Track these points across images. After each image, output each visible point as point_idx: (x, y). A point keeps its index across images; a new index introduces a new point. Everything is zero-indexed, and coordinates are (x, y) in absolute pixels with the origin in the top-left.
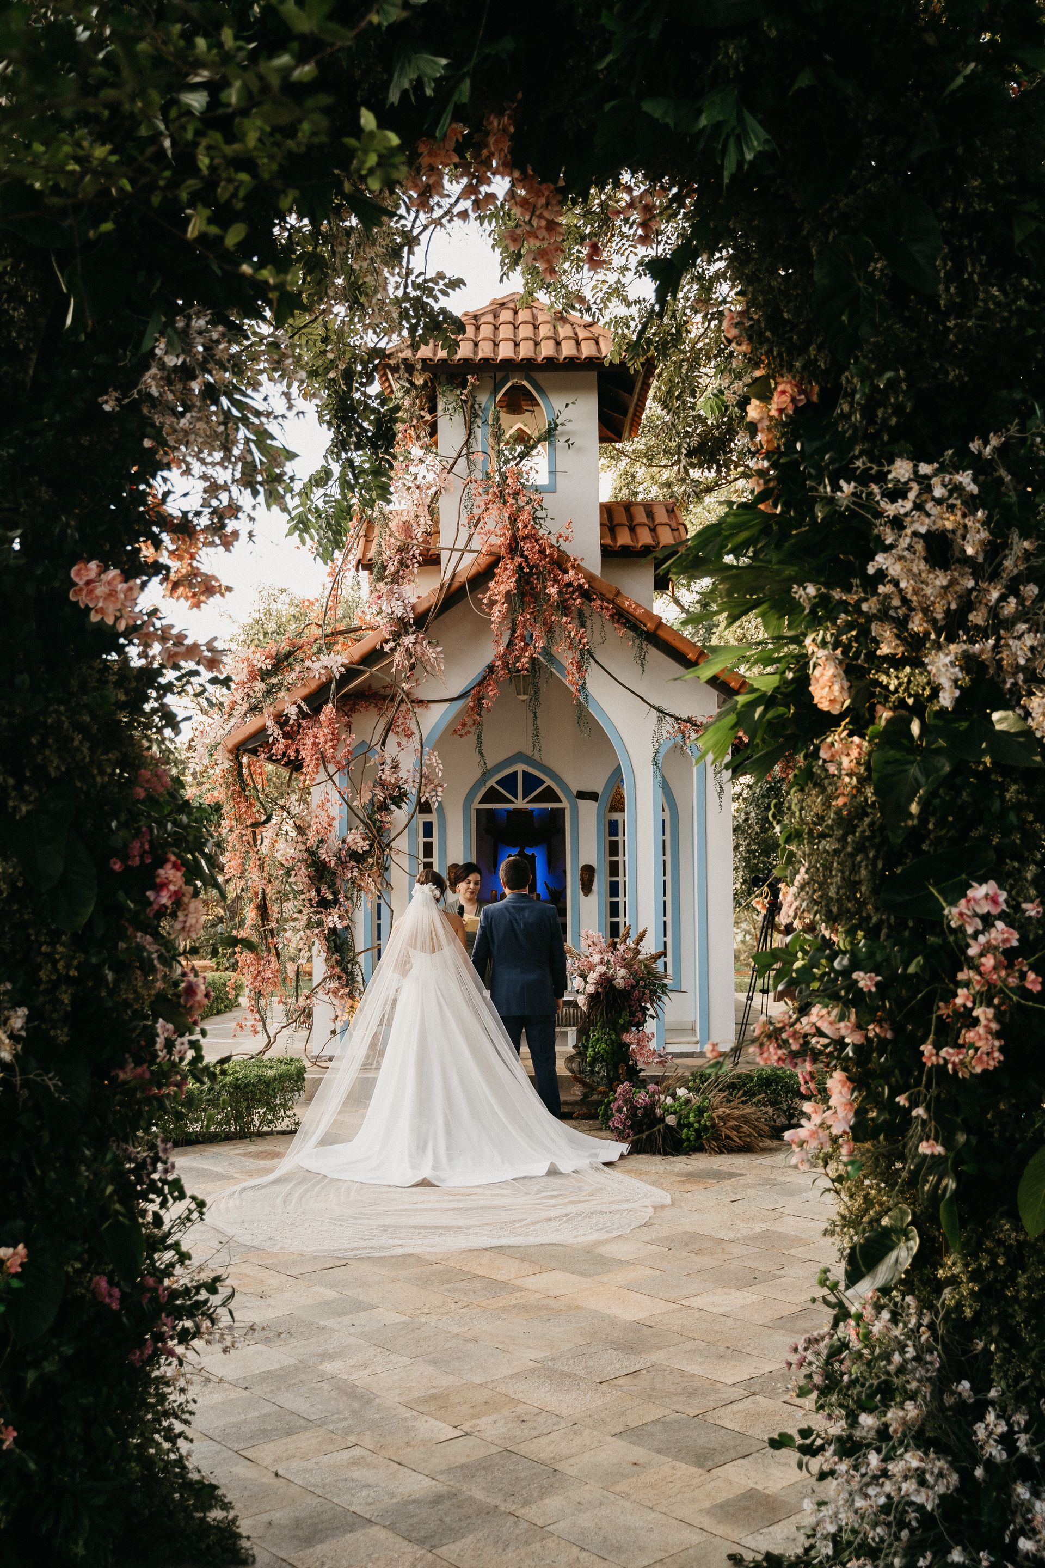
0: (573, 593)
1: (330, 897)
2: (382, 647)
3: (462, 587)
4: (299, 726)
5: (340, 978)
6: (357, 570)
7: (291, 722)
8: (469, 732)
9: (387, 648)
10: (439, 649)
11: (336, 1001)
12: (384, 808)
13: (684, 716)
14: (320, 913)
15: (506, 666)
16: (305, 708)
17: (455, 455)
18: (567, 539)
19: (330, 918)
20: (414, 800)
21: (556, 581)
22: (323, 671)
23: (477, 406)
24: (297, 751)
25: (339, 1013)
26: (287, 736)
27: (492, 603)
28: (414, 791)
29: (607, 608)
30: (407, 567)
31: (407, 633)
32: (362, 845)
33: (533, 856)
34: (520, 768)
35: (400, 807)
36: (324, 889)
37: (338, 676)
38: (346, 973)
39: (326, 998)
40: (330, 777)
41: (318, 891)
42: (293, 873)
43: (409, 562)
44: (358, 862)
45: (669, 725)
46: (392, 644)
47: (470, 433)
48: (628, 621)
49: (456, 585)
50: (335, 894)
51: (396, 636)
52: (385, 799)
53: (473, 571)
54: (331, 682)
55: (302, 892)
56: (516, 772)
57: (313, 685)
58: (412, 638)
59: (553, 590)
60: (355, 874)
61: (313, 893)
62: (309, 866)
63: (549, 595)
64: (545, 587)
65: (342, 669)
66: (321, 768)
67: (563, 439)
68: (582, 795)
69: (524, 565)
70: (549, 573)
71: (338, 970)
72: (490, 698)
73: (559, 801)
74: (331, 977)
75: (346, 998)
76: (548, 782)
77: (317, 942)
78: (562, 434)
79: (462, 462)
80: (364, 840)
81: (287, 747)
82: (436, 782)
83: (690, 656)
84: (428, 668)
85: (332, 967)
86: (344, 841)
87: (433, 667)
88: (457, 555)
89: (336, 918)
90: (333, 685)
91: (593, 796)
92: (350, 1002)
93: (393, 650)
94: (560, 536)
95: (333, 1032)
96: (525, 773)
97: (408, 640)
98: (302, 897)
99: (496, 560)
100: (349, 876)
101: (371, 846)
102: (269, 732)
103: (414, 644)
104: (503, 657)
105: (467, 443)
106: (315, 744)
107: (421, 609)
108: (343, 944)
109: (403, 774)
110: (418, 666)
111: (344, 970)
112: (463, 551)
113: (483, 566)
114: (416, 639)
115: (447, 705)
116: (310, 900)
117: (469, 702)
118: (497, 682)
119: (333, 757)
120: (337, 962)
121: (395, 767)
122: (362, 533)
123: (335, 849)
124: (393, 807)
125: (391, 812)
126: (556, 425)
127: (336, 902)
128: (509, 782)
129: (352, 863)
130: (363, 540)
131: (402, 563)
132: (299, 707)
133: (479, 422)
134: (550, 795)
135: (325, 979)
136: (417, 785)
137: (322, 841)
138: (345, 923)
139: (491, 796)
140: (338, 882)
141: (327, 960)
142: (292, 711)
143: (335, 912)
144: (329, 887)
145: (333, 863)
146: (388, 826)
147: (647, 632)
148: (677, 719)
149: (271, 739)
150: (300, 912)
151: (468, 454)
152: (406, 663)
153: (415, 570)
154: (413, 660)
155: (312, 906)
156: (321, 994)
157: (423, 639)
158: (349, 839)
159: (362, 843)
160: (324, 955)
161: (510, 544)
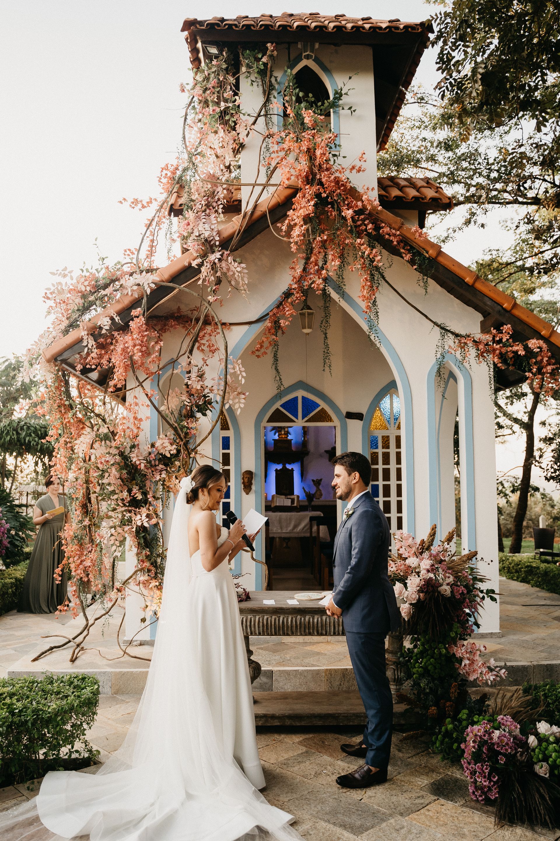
0: (363, 220)
1: (139, 497)
2: (190, 264)
3: (263, 216)
4: (112, 337)
5: (149, 571)
6: (170, 215)
7: (104, 332)
8: (265, 353)
9: (194, 264)
10: (243, 265)
11: (145, 592)
12: (191, 415)
13: (463, 333)
14: (130, 512)
15: (301, 289)
16: (117, 319)
17: (256, 115)
18: (359, 171)
19: (139, 517)
20: (218, 407)
21: (349, 207)
22: (135, 288)
23: (273, 80)
24: (109, 361)
25: (148, 604)
26: (100, 346)
27: (291, 228)
28: (219, 399)
29: (394, 235)
30: (214, 208)
31: (213, 252)
32: (169, 449)
33: (292, 470)
34: (300, 394)
35: (204, 415)
36: (135, 490)
37: (149, 292)
38: (156, 567)
39: (137, 588)
40: (141, 384)
41: (130, 491)
42: (107, 475)
43: (214, 204)
44: (166, 465)
45: (450, 341)
46: (199, 260)
47: (268, 100)
48: (412, 248)
49: (258, 213)
50: (145, 494)
51: (204, 256)
52: (191, 407)
53: (273, 202)
54: (142, 299)
55: (113, 492)
56: (296, 398)
57: (126, 301)
58: (218, 255)
59: (349, 213)
60: (163, 476)
61: (125, 494)
62: (122, 468)
63: (344, 218)
64: (340, 211)
65: (153, 286)
66: (131, 373)
67: (346, 108)
68: (350, 415)
69: (321, 190)
70: (344, 200)
71: (147, 564)
72: (286, 319)
73: (330, 420)
74: (141, 570)
75: (155, 590)
76: (323, 405)
77: (128, 539)
78: (345, 104)
79: (261, 120)
80: (171, 444)
81: (101, 357)
82: (239, 390)
83: (467, 280)
84: (233, 283)
85: (143, 561)
86: (153, 446)
87: (237, 282)
88: (258, 189)
89: (144, 517)
90: (144, 301)
91: (359, 416)
92: (158, 592)
93: (201, 265)
94: (353, 168)
95: (143, 620)
96: (303, 398)
97: (214, 257)
98: (116, 497)
99: (295, 191)
100: (158, 478)
101: (179, 451)
102: (85, 344)
103: (220, 260)
104: (300, 280)
105: (265, 105)
106: (124, 350)
107: (226, 234)
108: (153, 539)
109: (208, 383)
110: (224, 281)
111: (154, 564)
112: (265, 186)
113: (282, 198)
114: (222, 255)
115: (246, 327)
116: (123, 500)
117: (268, 323)
118: (292, 304)
119: (143, 364)
120: (147, 557)
121: (201, 376)
122: (175, 190)
123: (145, 454)
124: (199, 415)
125: (197, 420)
126: (341, 95)
127: (145, 502)
128: (291, 405)
129: (161, 466)
130: (176, 194)
131: (208, 205)
132: (112, 319)
133: (275, 93)
134: (323, 416)
135: (136, 572)
136: (221, 393)
137: (133, 447)
138: (154, 521)
139: (277, 416)
140: (148, 483)
141: (137, 554)
142: (105, 323)
143: (144, 511)
144: (140, 488)
145: (142, 466)
146: (193, 432)
147: (428, 258)
148: (457, 335)
149: (86, 350)
150: (114, 510)
151: (266, 115)
152: (212, 278)
153: (220, 211)
154: (219, 274)
155: (125, 505)
156: (132, 585)
157: (228, 255)
158: (158, 444)
159: (169, 447)
160: (135, 550)
161: (307, 177)
